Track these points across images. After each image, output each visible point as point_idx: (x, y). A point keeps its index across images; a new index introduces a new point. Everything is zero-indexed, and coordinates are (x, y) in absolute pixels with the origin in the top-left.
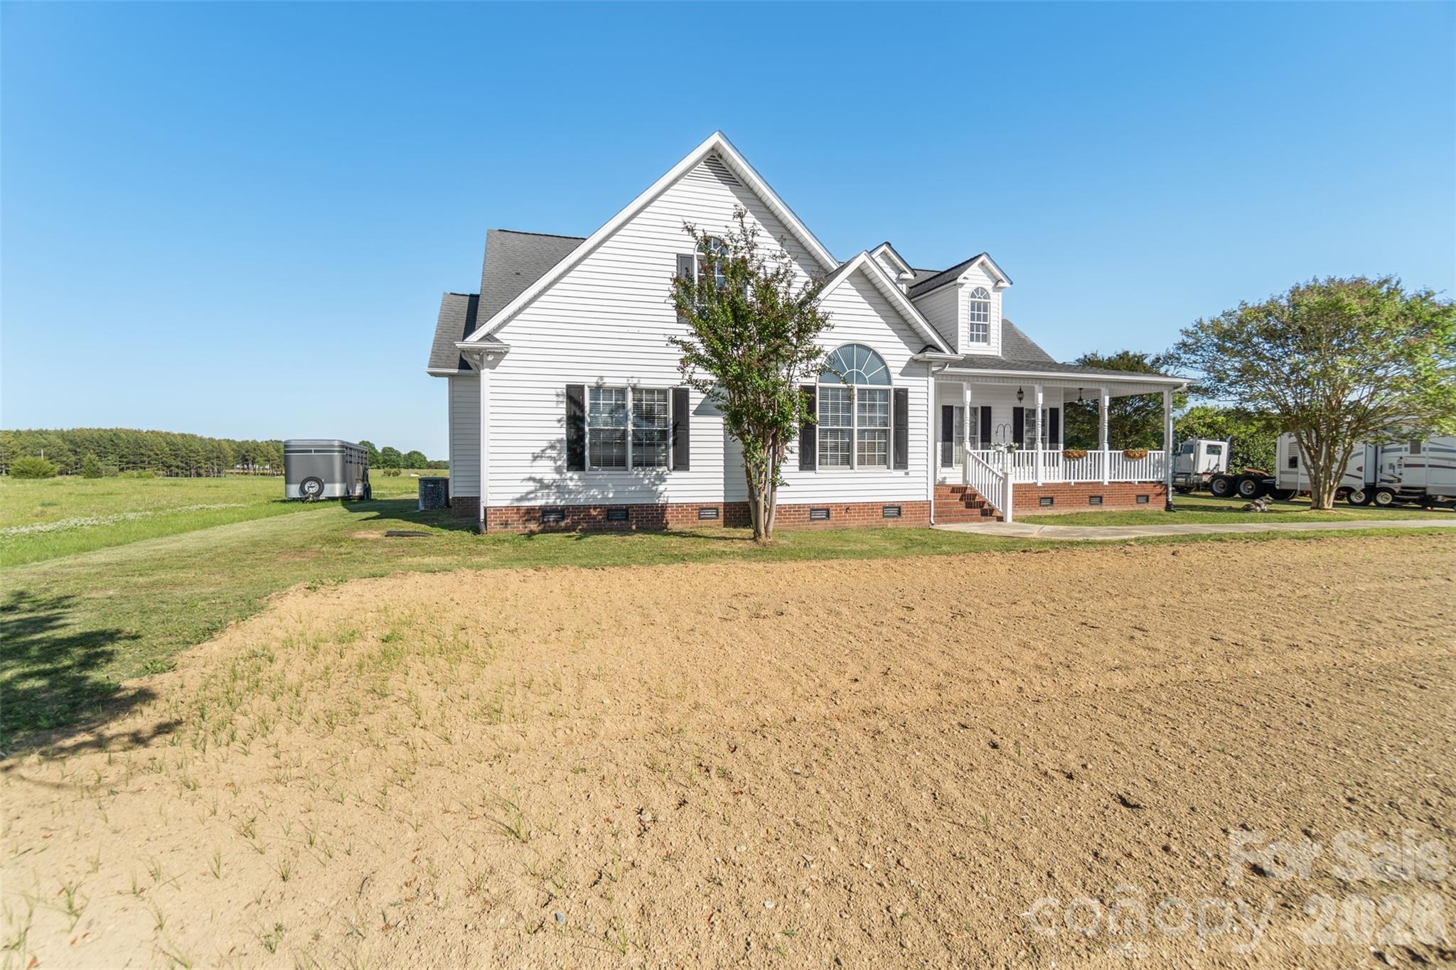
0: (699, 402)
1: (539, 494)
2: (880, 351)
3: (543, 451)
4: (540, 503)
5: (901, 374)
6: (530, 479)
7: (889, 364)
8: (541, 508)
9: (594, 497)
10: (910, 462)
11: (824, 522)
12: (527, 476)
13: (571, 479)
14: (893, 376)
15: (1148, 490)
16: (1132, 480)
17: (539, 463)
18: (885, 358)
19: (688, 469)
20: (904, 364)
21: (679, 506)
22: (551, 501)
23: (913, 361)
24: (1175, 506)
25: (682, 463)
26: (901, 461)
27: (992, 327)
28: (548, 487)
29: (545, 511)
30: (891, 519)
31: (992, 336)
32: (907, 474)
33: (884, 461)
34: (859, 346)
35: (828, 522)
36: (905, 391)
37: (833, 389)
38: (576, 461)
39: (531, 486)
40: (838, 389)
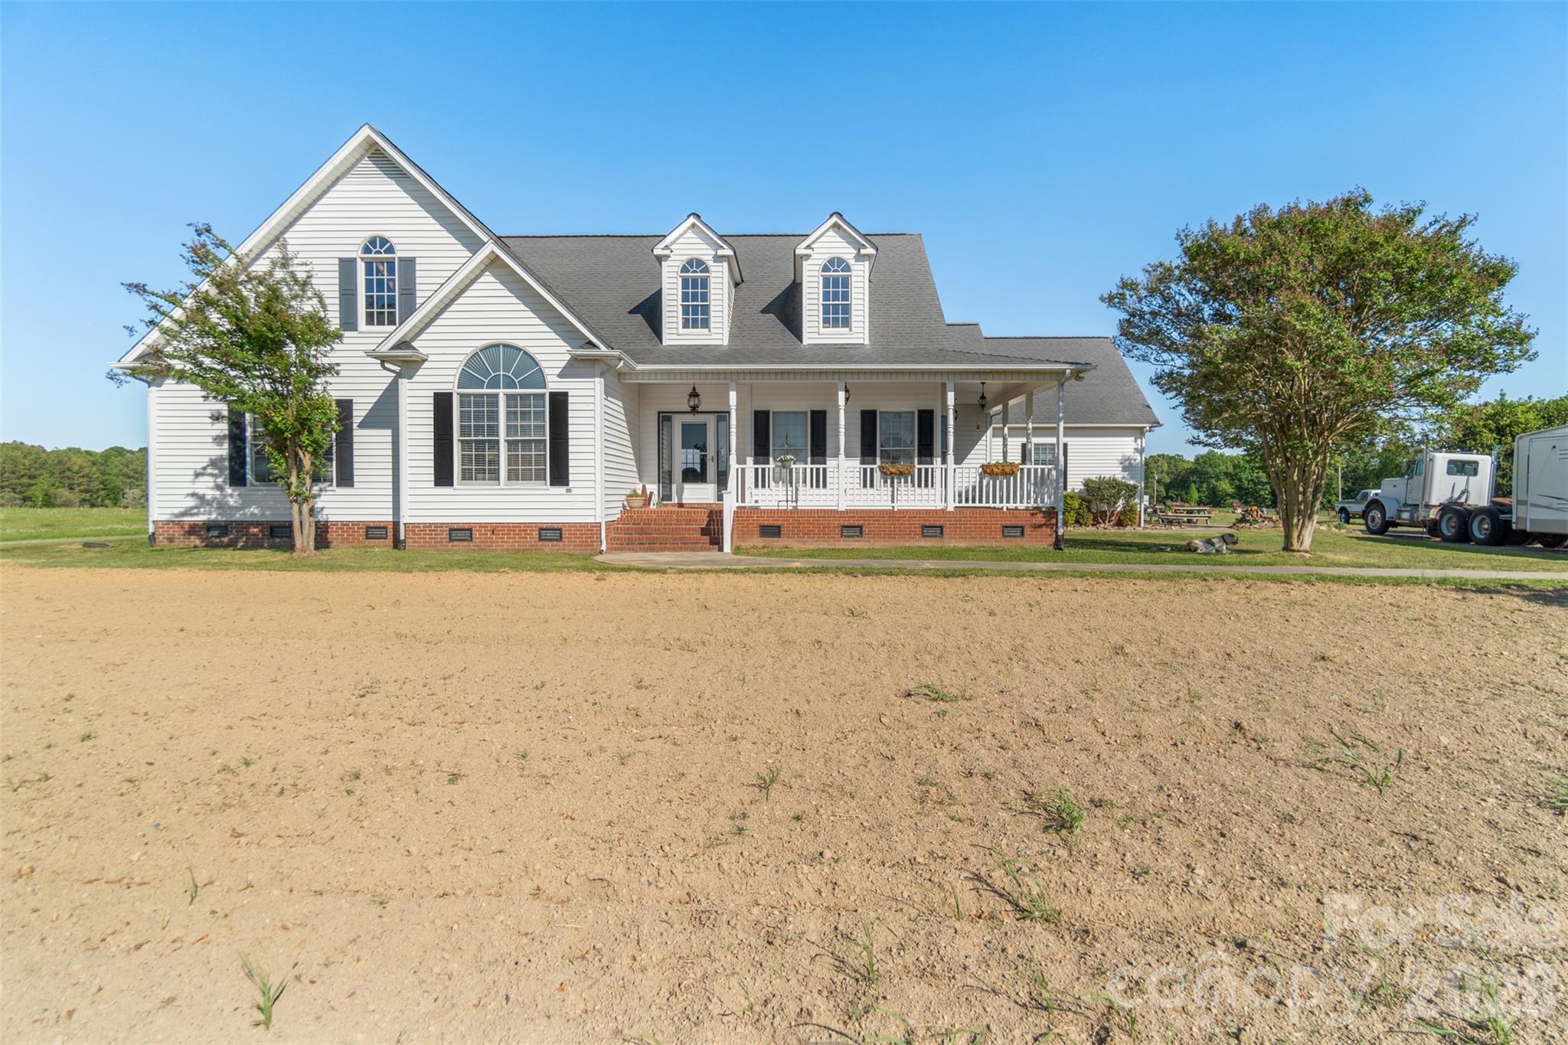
0: (364, 413)
1: (202, 510)
2: (531, 351)
3: (204, 468)
4: (203, 518)
5: (560, 376)
6: (193, 495)
7: (543, 364)
8: (204, 522)
9: (252, 514)
10: (571, 477)
11: (466, 543)
12: (191, 491)
13: (231, 495)
14: (549, 379)
15: (1025, 520)
16: (998, 505)
17: (201, 479)
18: (538, 358)
19: (352, 486)
20: (563, 364)
21: (345, 524)
22: (213, 517)
23: (575, 360)
24: (1067, 541)
25: (346, 478)
26: (560, 475)
27: (854, 307)
28: (209, 503)
29: (209, 526)
30: (550, 544)
31: (854, 319)
32: (569, 491)
33: (540, 476)
34: (504, 346)
35: (471, 544)
36: (565, 395)
37: (475, 396)
38: (237, 478)
39: (191, 502)
40: (482, 395)
